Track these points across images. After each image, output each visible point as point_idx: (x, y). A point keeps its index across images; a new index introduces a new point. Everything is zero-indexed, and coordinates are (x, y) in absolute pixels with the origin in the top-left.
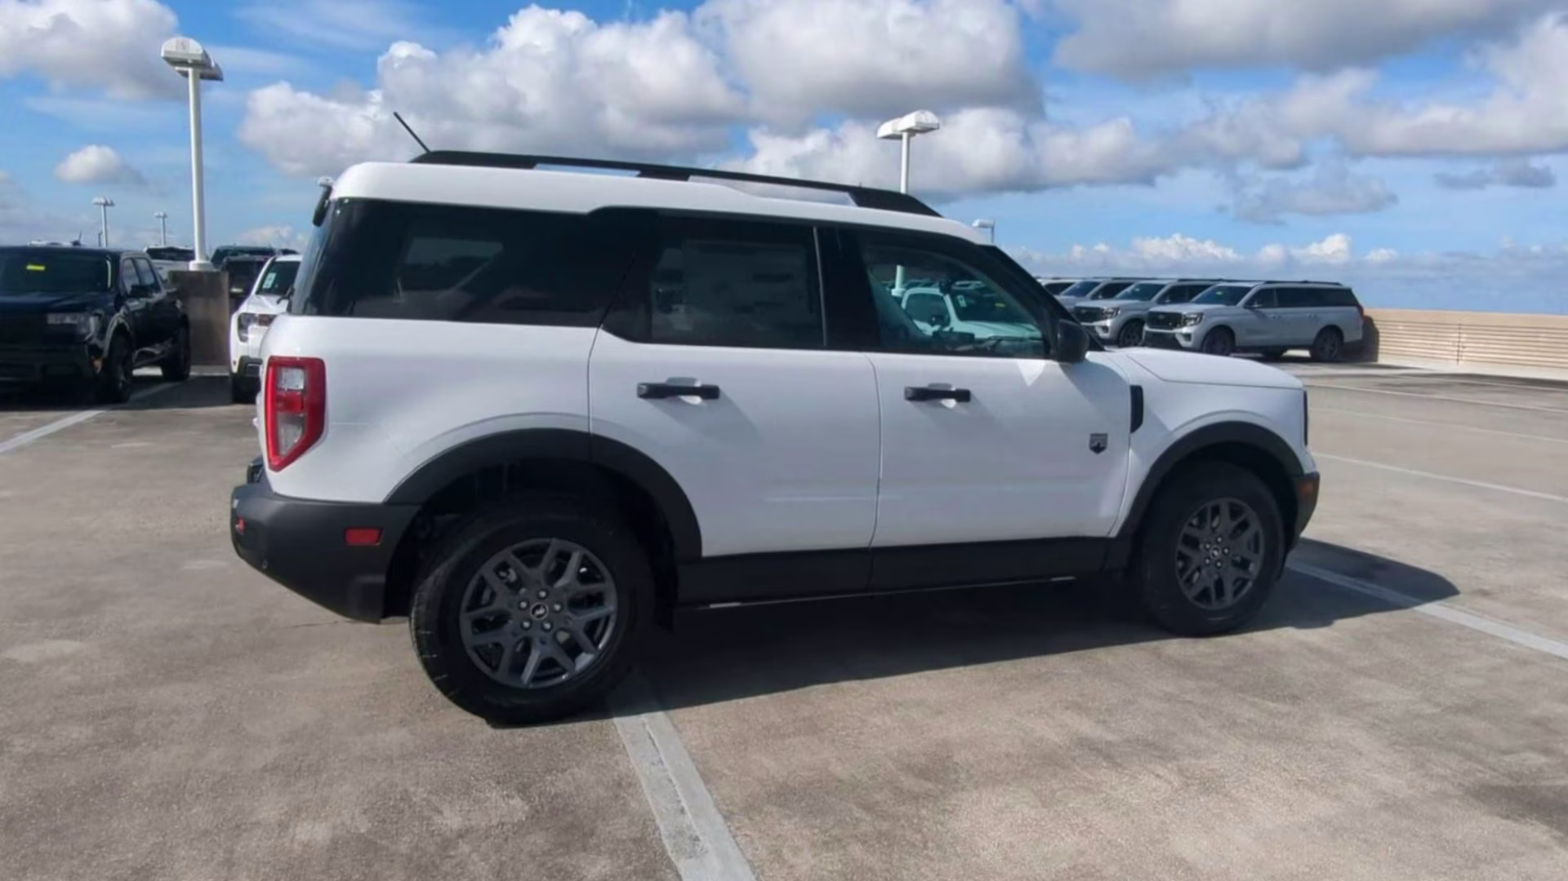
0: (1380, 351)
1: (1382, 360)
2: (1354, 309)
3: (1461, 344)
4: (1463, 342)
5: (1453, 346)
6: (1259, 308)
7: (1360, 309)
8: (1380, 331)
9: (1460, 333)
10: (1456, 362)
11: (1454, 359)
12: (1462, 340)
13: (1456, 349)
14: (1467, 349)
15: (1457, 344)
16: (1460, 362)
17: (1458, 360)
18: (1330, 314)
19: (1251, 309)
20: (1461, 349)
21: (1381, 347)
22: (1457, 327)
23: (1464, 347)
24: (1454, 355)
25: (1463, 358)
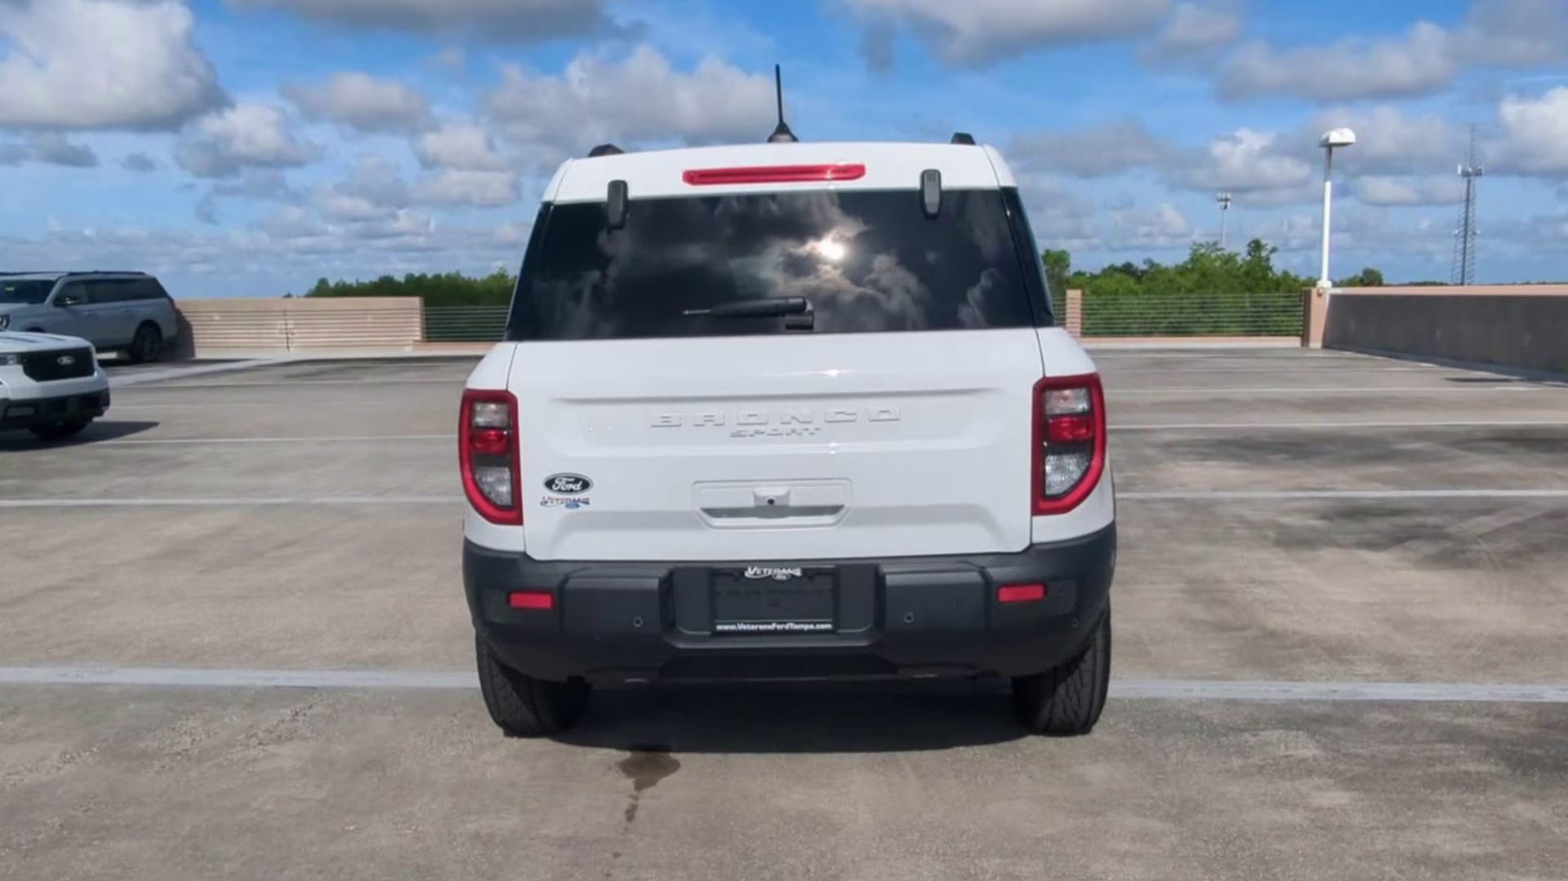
0: (196, 345)
1: (200, 354)
2: (165, 300)
3: (288, 331)
4: (291, 329)
5: (281, 333)
6: (72, 304)
7: (171, 300)
8: (193, 323)
9: (286, 320)
10: (286, 349)
11: (283, 347)
12: (289, 326)
13: (285, 336)
14: (296, 336)
15: (284, 331)
16: (291, 349)
17: (288, 347)
18: (144, 308)
19: (64, 305)
20: (290, 336)
21: (196, 341)
22: (282, 313)
23: (293, 334)
24: (283, 343)
25: (294, 345)
